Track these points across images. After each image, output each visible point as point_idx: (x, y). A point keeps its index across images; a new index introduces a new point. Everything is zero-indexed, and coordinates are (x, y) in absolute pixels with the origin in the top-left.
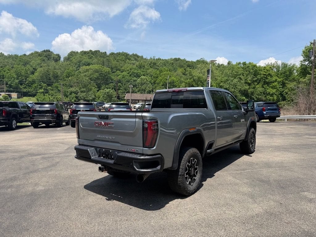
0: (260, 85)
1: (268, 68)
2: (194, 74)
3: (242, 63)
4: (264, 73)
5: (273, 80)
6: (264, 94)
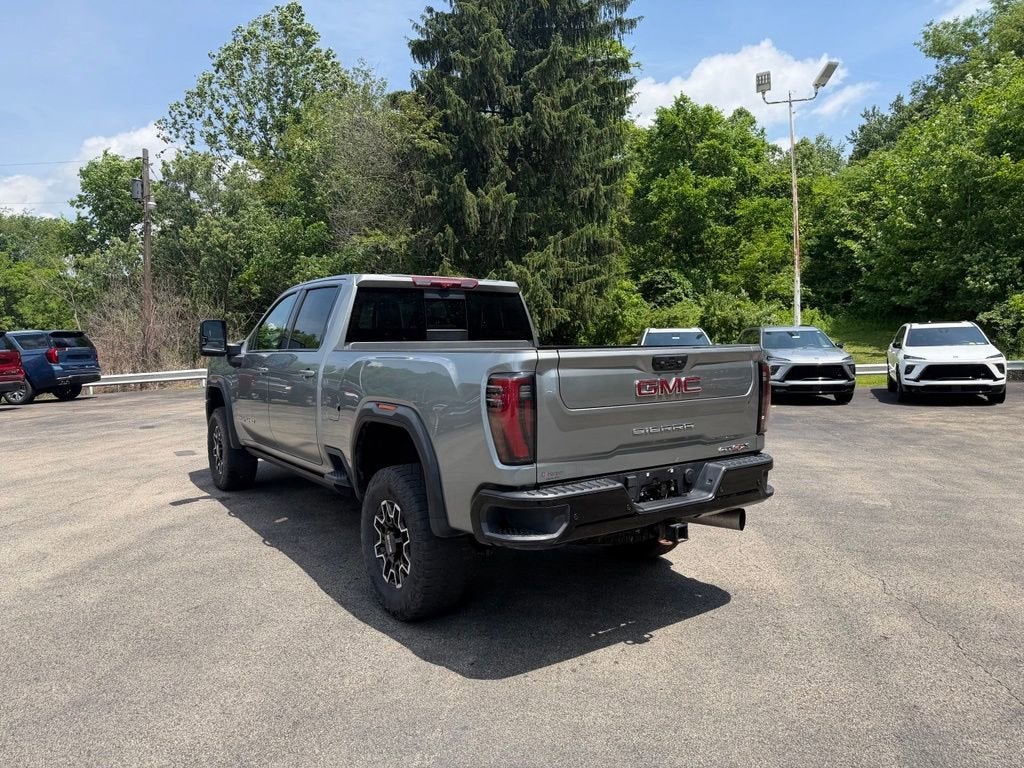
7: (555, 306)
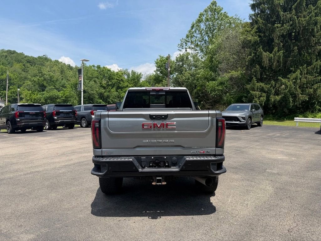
0: (114, 89)
1: (120, 73)
2: (44, 72)
3: (96, 66)
4: (118, 78)
5: (125, 85)
6: (118, 97)
7: (302, 94)
